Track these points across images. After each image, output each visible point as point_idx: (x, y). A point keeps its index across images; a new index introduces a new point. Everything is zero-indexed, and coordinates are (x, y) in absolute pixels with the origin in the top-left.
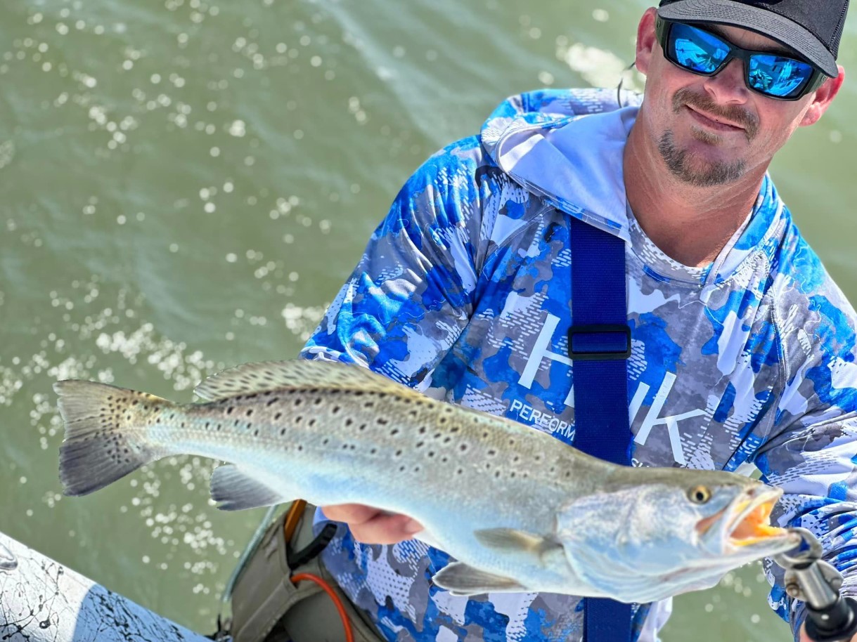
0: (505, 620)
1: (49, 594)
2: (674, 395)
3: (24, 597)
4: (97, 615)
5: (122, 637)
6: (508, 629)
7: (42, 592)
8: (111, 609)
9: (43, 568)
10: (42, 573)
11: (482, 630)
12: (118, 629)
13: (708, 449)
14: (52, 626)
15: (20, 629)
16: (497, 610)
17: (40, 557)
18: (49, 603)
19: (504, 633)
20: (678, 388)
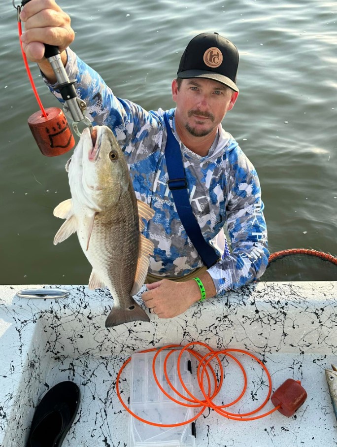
0: (164, 251)
1: (83, 297)
2: (196, 192)
3: (75, 302)
4: (100, 296)
5: (110, 299)
6: (166, 254)
7: (80, 298)
8: (104, 292)
9: (78, 290)
10: (78, 292)
11: (159, 256)
12: (108, 297)
13: (214, 213)
14: (88, 307)
15: (79, 312)
16: (162, 249)
17: (75, 286)
18: (84, 300)
19: (165, 255)
20: (197, 190)
